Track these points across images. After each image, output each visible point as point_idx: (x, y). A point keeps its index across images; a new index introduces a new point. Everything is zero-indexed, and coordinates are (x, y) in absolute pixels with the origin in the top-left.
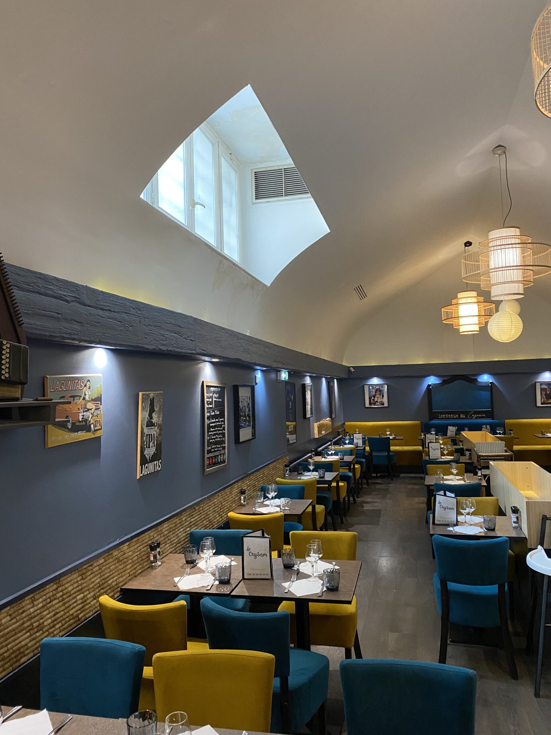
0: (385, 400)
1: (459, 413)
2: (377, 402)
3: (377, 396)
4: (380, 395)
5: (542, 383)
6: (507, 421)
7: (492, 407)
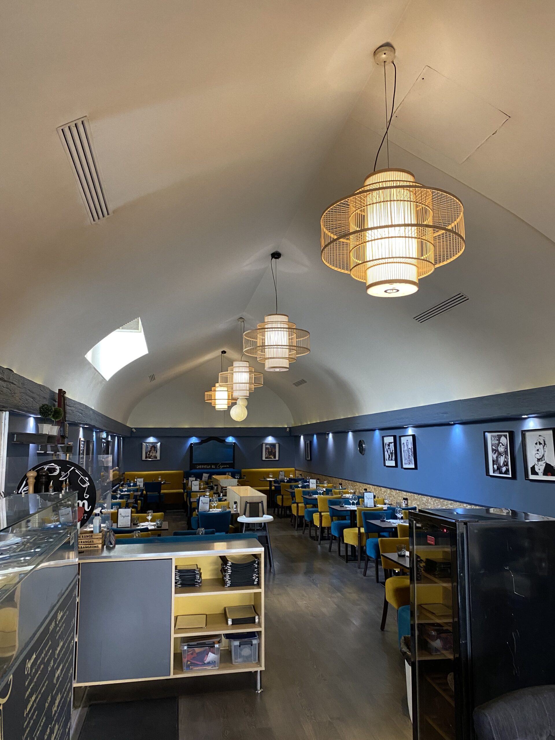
0: (158, 455)
1: (211, 464)
2: (152, 456)
3: (152, 451)
4: (154, 450)
5: (267, 444)
6: (243, 470)
7: (234, 461)
